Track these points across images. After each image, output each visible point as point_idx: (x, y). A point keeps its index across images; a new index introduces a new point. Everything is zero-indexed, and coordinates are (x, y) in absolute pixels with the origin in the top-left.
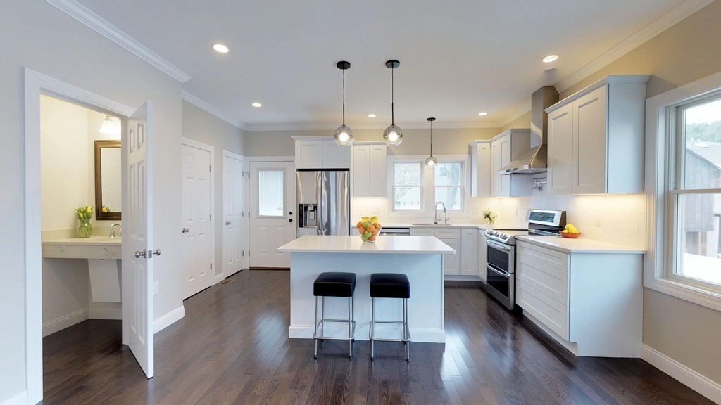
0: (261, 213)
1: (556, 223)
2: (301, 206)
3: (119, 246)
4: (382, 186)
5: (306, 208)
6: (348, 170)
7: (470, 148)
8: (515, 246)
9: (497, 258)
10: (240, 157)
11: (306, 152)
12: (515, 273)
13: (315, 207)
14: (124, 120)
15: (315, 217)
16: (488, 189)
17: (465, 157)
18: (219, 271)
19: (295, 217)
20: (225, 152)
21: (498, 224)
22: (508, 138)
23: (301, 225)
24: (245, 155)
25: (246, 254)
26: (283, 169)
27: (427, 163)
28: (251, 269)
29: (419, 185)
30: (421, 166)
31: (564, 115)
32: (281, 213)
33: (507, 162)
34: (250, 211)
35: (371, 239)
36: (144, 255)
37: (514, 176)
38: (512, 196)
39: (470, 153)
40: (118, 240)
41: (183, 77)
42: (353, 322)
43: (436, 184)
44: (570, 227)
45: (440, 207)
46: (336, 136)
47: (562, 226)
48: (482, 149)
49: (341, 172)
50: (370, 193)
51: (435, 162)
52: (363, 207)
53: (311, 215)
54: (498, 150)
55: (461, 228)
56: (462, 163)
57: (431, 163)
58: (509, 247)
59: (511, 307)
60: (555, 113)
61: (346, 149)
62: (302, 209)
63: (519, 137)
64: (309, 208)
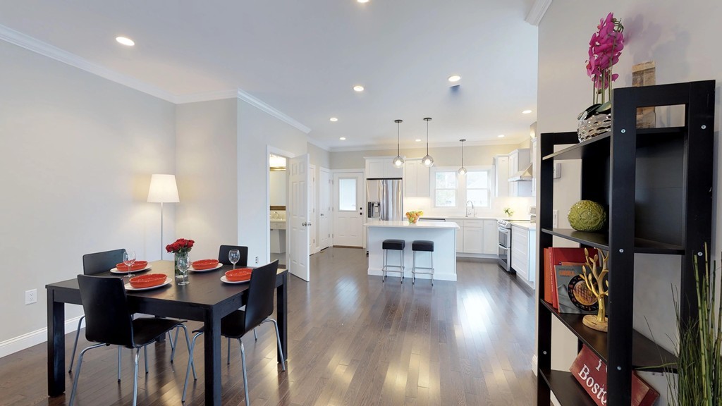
0: (341, 209)
2: (369, 203)
3: (284, 223)
4: (426, 189)
5: (373, 205)
6: (401, 179)
7: (494, 160)
8: (511, 230)
10: (328, 170)
11: (373, 168)
12: (511, 247)
13: (379, 204)
14: (288, 159)
15: (379, 211)
16: (505, 192)
17: (490, 167)
18: (317, 246)
19: (365, 211)
20: (321, 168)
22: (517, 155)
23: (369, 217)
24: (331, 169)
25: (331, 236)
26: (356, 178)
27: (459, 172)
28: (334, 246)
29: (455, 187)
30: (456, 174)
32: (354, 209)
33: (516, 171)
34: (334, 207)
35: (414, 222)
36: (306, 225)
37: (520, 182)
38: (519, 196)
39: (494, 164)
40: (284, 220)
41: (307, 130)
42: (404, 267)
43: (468, 187)
45: (469, 205)
46: (394, 162)
48: (502, 161)
49: (396, 180)
50: (417, 195)
51: (465, 172)
52: (411, 203)
53: (376, 210)
54: (513, 162)
55: (484, 220)
56: (489, 172)
57: (462, 172)
58: (507, 230)
59: (508, 270)
61: (401, 169)
62: (371, 205)
63: (524, 154)
64: (375, 205)
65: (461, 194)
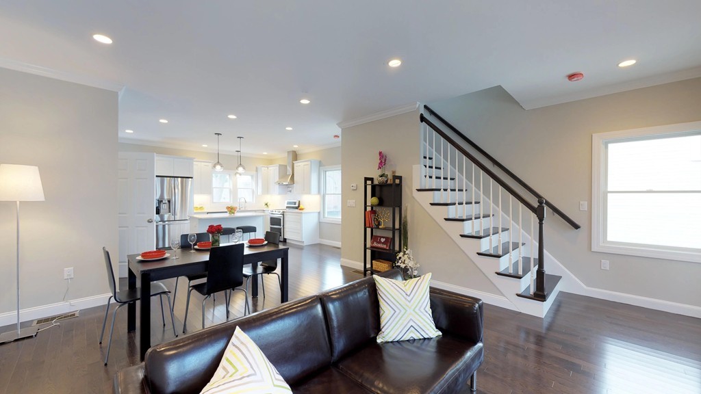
1: (297, 206)
2: (157, 200)
4: (207, 189)
6: (192, 178)
7: (257, 168)
8: (283, 215)
9: (275, 221)
12: (284, 226)
13: (169, 201)
15: (169, 207)
16: (266, 190)
17: (254, 173)
21: (271, 208)
22: (278, 168)
23: (157, 213)
29: (229, 187)
30: (230, 176)
31: (300, 166)
33: (277, 179)
37: (280, 186)
38: (279, 194)
39: (257, 171)
43: (238, 187)
44: (301, 206)
45: (243, 200)
47: (299, 206)
48: (263, 170)
50: (202, 192)
53: (164, 206)
54: (273, 172)
56: (252, 176)
58: (280, 216)
60: (297, 164)
63: (283, 169)
64: (164, 201)
65: (234, 193)
